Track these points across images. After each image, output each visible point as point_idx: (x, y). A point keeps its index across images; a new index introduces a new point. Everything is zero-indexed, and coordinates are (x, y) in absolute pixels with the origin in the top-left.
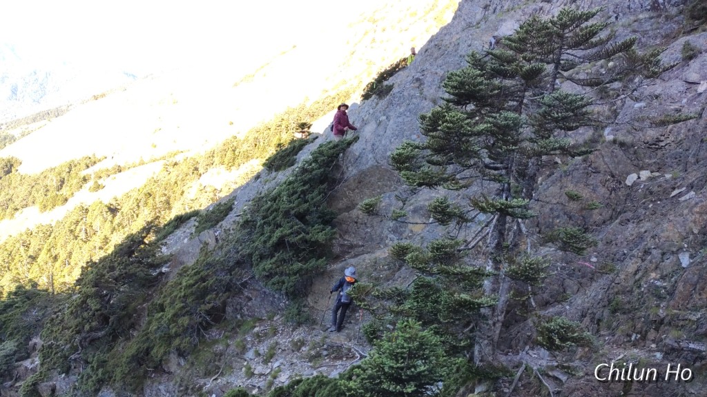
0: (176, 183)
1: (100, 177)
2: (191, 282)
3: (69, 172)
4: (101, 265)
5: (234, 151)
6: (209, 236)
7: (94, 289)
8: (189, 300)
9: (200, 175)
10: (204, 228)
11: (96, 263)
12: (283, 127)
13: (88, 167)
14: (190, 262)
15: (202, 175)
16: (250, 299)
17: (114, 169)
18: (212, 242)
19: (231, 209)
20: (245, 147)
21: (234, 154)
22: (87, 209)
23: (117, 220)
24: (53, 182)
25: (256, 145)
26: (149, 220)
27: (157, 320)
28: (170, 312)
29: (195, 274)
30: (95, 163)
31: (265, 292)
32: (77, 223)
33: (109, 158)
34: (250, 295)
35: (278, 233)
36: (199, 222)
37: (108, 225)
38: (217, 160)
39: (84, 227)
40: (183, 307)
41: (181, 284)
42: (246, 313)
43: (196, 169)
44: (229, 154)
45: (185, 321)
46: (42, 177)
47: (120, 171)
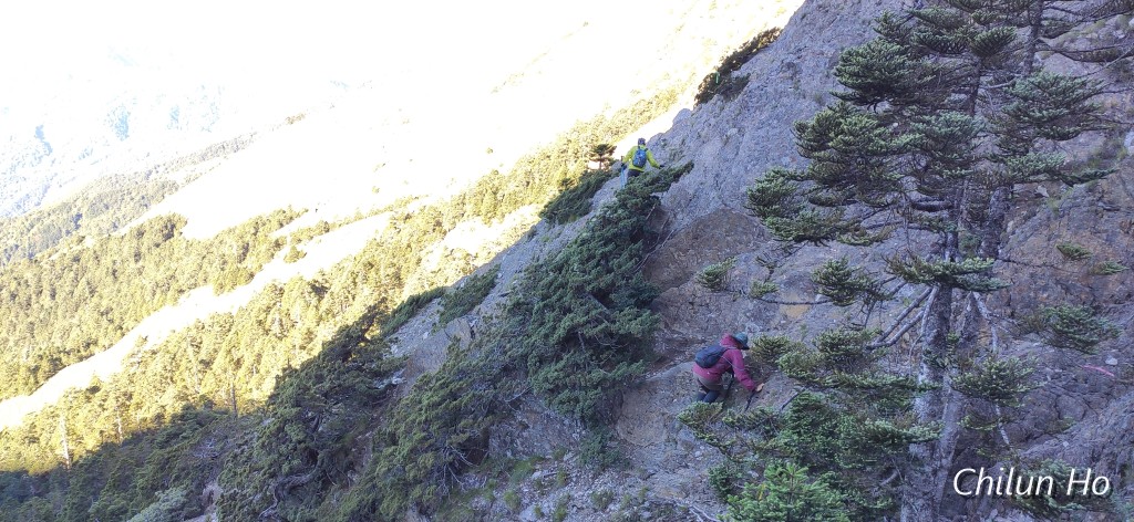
0: (409, 246)
1: (300, 240)
2: (436, 399)
3: (255, 234)
4: (303, 374)
5: (495, 193)
6: (460, 328)
7: (294, 410)
8: (434, 428)
9: (445, 233)
10: (453, 316)
11: (296, 371)
12: (570, 153)
13: (282, 225)
14: (434, 368)
15: (448, 234)
16: (526, 427)
17: (318, 227)
18: (465, 337)
19: (492, 285)
20: (511, 188)
21: (495, 199)
22: (281, 289)
23: (325, 304)
24: (233, 250)
25: (528, 183)
26: (372, 303)
27: (386, 457)
28: (405, 446)
29: (442, 387)
30: (291, 218)
31: (548, 416)
32: (268, 309)
33: (312, 211)
34: (525, 420)
35: (566, 322)
36: (445, 306)
37: (312, 312)
38: (469, 208)
39: (277, 317)
40: (425, 439)
41: (420, 402)
42: (520, 448)
43: (439, 224)
44: (488, 199)
45: (428, 459)
46: (217, 242)
47: (328, 231)
